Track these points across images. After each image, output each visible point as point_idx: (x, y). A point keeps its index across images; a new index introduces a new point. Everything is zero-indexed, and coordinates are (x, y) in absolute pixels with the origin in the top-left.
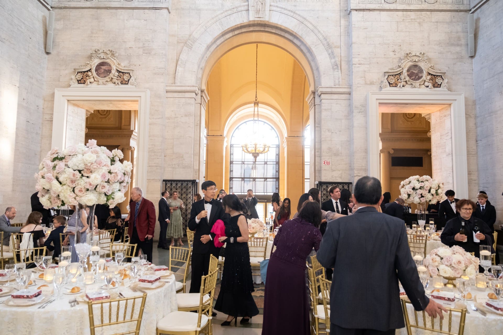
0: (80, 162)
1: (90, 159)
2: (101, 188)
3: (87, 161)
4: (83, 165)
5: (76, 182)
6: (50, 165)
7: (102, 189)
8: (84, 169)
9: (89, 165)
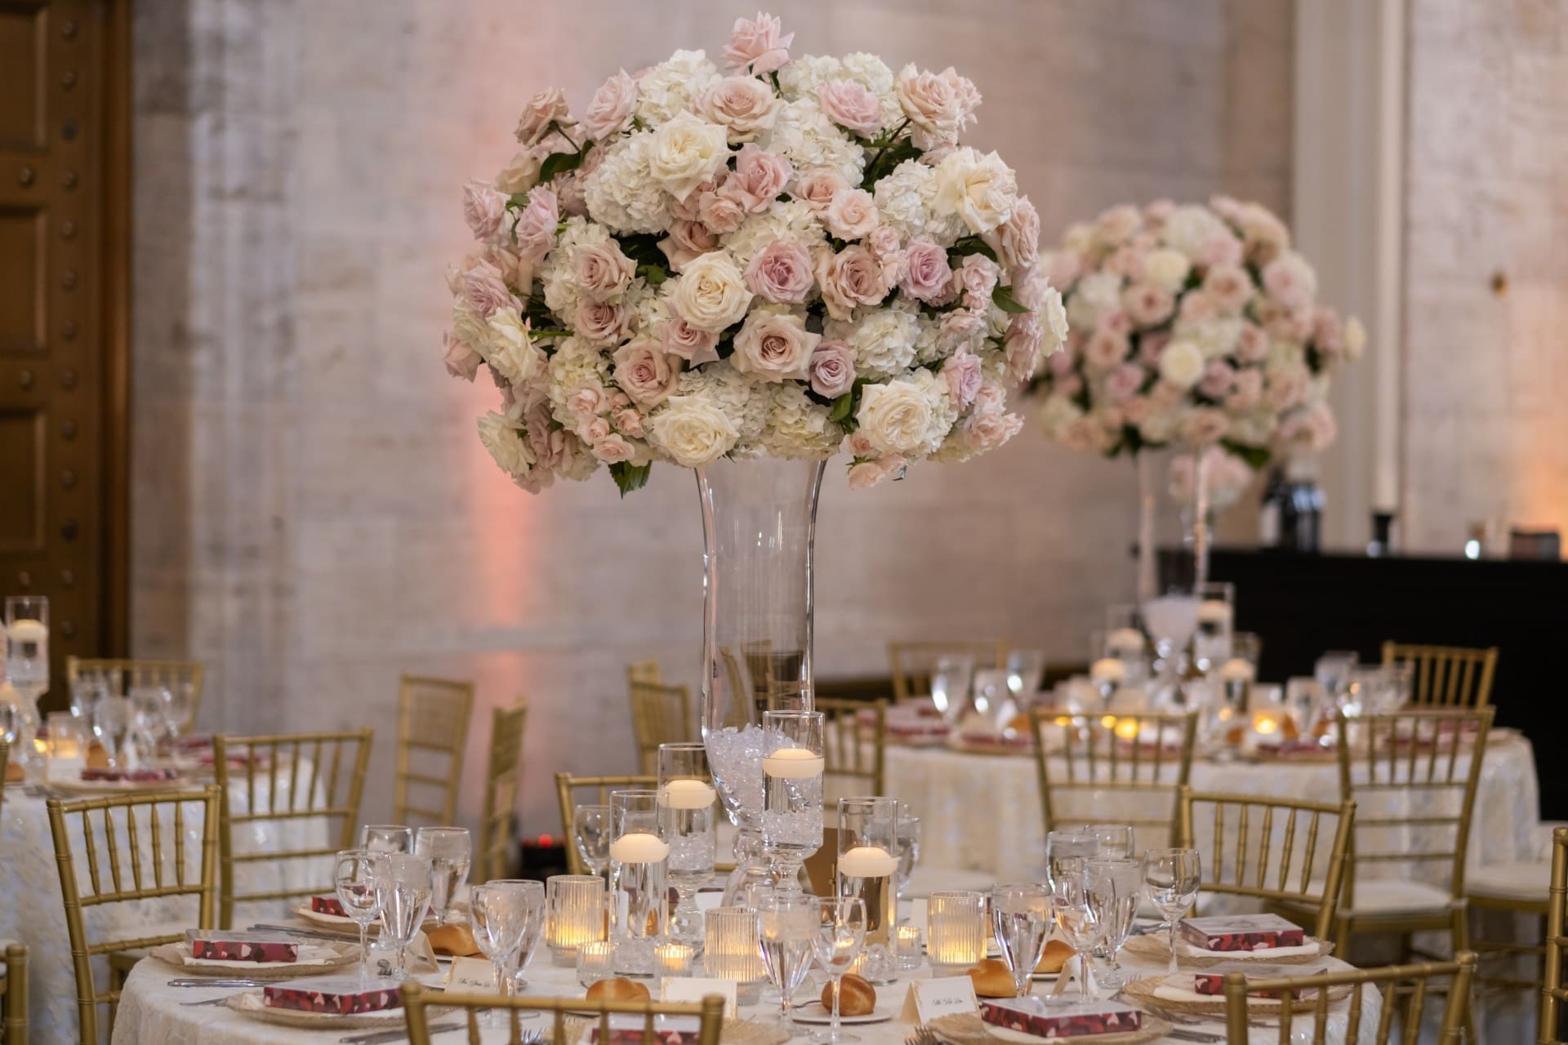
0: (632, 184)
1: (681, 159)
2: (755, 350)
3: (668, 172)
4: (655, 198)
5: (623, 316)
6: (486, 215)
7: (765, 352)
8: (666, 224)
9: (682, 196)
